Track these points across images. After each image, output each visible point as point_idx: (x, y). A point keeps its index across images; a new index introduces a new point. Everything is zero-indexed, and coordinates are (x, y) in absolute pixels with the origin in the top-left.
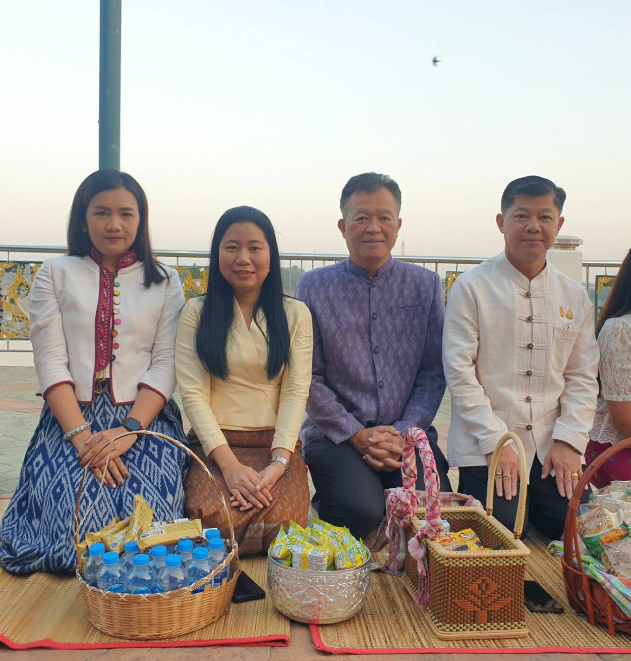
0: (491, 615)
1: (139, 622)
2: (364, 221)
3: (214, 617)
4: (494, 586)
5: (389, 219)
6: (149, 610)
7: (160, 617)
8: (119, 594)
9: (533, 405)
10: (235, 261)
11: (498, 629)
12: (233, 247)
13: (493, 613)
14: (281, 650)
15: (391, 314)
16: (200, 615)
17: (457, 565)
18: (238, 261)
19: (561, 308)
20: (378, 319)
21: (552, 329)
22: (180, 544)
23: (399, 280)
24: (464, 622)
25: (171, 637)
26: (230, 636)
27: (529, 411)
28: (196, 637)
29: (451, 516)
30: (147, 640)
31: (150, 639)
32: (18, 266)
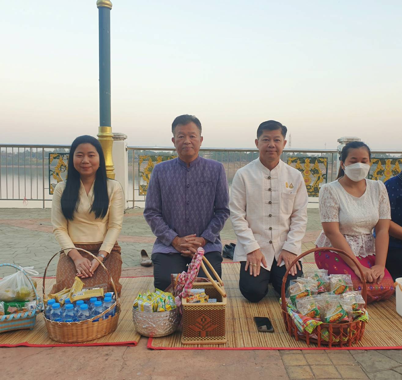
0: (207, 333)
1: (68, 335)
2: (183, 138)
3: (105, 333)
4: (208, 320)
5: (195, 137)
6: (72, 329)
7: (77, 332)
8: (58, 322)
9: (273, 231)
10: (81, 162)
11: (211, 340)
12: (80, 156)
13: (208, 332)
14: (132, 348)
15: (197, 185)
16: (98, 332)
17: (197, 310)
18: (83, 162)
19: (287, 183)
20: (190, 188)
21: (281, 194)
22: (91, 299)
23: (202, 168)
24: (194, 336)
25: (83, 342)
26: (111, 341)
27: (271, 234)
28: (95, 342)
29: (208, 287)
30: (71, 343)
31: (74, 343)
32: (60, 156)
